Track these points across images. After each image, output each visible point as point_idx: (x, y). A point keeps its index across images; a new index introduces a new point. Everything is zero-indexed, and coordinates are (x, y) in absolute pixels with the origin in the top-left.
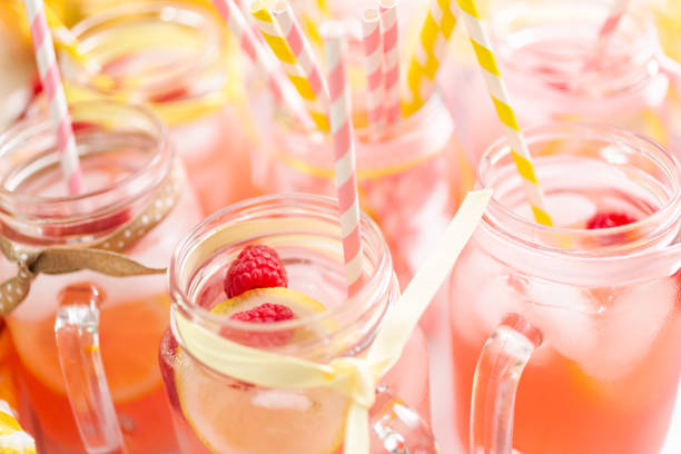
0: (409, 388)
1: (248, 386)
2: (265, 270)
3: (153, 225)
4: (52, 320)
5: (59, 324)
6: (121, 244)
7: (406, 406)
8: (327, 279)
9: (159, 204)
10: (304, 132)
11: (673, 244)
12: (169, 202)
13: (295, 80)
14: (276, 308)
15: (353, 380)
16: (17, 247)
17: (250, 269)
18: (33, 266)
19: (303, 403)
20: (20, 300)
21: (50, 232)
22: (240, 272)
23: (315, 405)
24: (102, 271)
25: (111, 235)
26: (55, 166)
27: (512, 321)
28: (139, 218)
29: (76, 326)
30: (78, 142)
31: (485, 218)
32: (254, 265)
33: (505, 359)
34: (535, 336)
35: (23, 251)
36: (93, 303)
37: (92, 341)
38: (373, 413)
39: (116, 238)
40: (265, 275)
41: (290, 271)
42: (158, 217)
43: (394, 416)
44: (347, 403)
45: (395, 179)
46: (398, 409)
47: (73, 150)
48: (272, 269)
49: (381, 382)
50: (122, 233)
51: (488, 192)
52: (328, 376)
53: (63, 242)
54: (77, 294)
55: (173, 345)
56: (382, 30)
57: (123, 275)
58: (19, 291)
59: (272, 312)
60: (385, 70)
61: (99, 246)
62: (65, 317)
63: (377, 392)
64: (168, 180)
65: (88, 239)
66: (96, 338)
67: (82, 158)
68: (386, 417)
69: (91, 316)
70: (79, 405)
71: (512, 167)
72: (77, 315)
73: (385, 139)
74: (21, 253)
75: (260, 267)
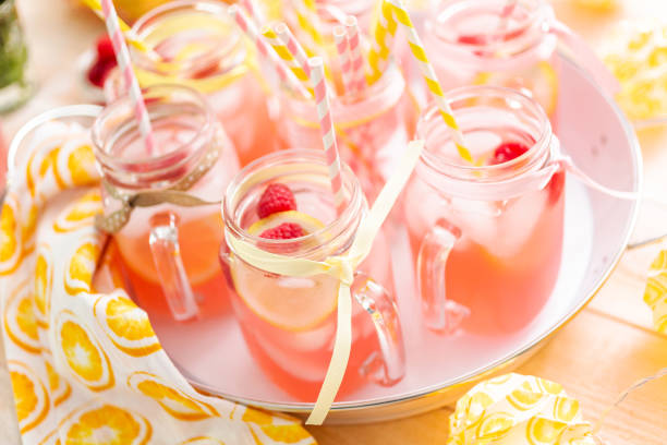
0: (378, 270)
1: (277, 275)
2: (283, 201)
3: (206, 170)
4: (147, 237)
5: (152, 240)
6: (187, 185)
7: (375, 282)
8: (323, 201)
9: (209, 157)
10: (303, 99)
11: (543, 167)
12: (216, 154)
13: (295, 70)
14: (291, 226)
15: (340, 269)
16: (121, 191)
17: (272, 201)
18: (132, 203)
19: (311, 284)
20: (123, 224)
21: (140, 180)
22: (267, 203)
23: (318, 284)
24: (178, 204)
25: (180, 181)
26: (135, 128)
27: (442, 223)
28: (197, 168)
29: (163, 241)
30: (150, 111)
31: (421, 159)
32: (275, 198)
33: (438, 247)
34: (457, 232)
35: (126, 194)
36: (172, 224)
37: (174, 249)
38: (353, 288)
39: (183, 182)
40: (283, 205)
41: (298, 198)
42: (209, 165)
43: (368, 289)
44: (339, 282)
45: (368, 125)
46: (370, 284)
47: (146, 117)
48: (286, 200)
49: (358, 268)
50: (187, 179)
51: (422, 142)
52: (326, 267)
53: (149, 187)
54: (161, 219)
55: (228, 250)
56: (348, 38)
57: (190, 205)
58: (123, 219)
59: (289, 229)
60: (352, 60)
61: (174, 188)
62: (156, 235)
63: (355, 275)
64: (214, 139)
65: (165, 184)
66: (177, 247)
67: (152, 121)
68: (363, 290)
69: (173, 232)
70: (168, 288)
71: (440, 118)
72: (162, 233)
73: (359, 100)
74: (124, 195)
75: (279, 199)
